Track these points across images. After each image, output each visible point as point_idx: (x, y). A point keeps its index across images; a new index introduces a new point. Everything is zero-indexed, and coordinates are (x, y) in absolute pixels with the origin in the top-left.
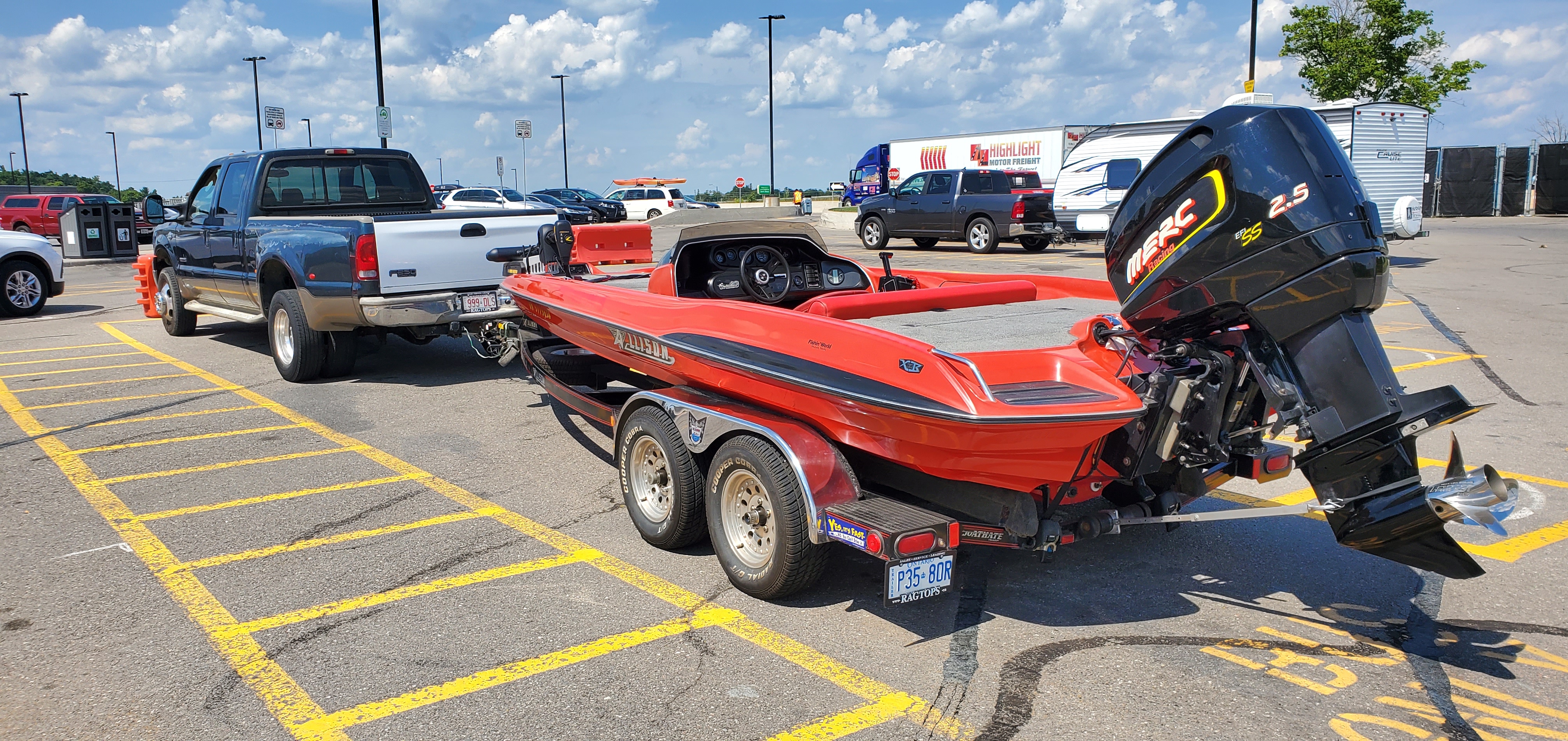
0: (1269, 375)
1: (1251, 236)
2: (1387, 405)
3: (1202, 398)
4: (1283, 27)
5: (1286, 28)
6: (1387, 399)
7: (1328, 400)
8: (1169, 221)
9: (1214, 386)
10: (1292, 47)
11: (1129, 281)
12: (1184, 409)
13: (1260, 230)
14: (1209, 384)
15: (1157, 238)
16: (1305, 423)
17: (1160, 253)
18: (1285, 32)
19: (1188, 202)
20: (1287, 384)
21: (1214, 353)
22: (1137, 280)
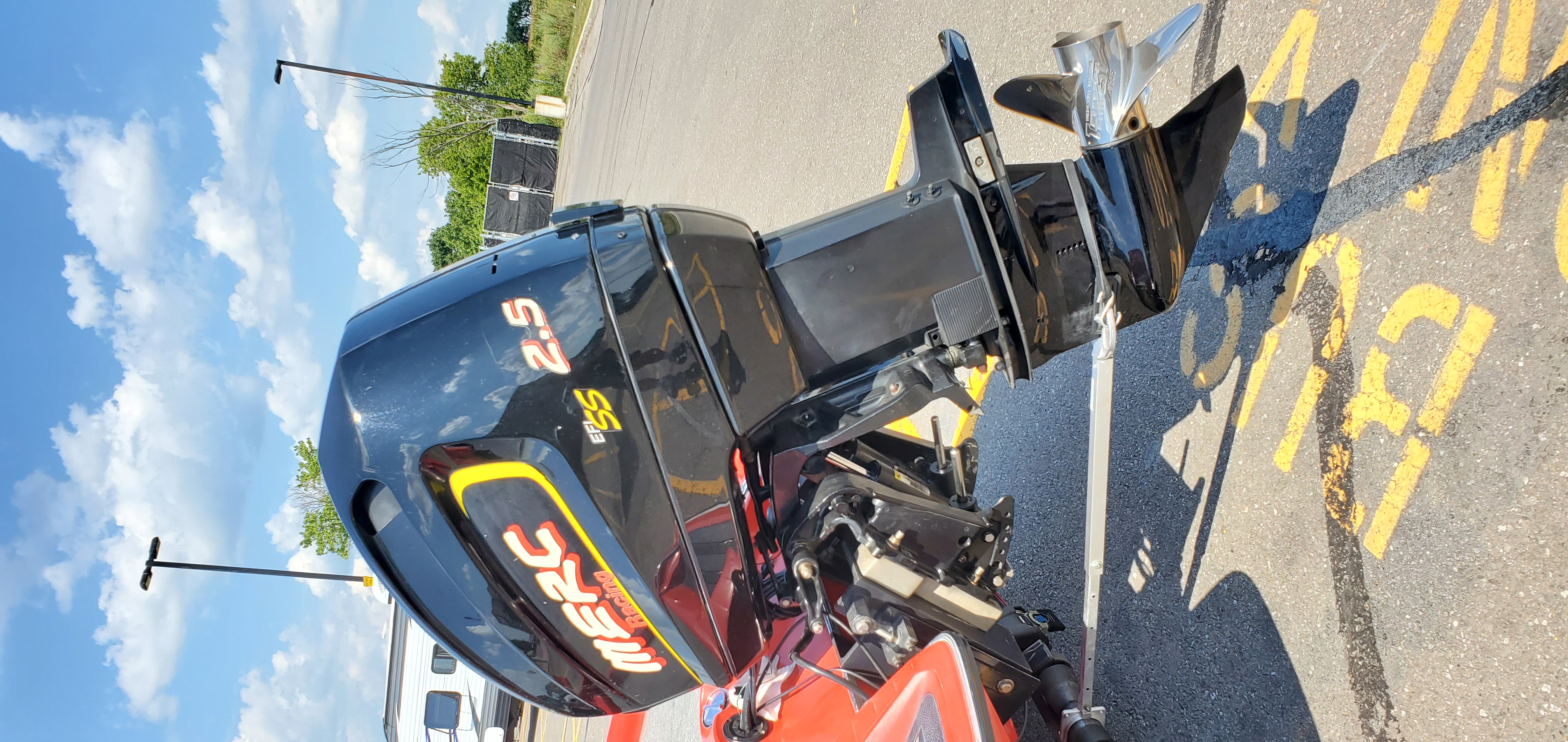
0: (860, 411)
1: (601, 413)
2: (939, 199)
3: (900, 534)
4: (318, 554)
5: (320, 552)
6: (928, 198)
7: (920, 306)
8: (547, 582)
9: (878, 511)
10: (340, 547)
11: (656, 667)
12: (916, 571)
13: (591, 393)
14: (873, 520)
15: (578, 606)
16: (953, 353)
17: (611, 601)
18: (324, 552)
19: (512, 539)
20: (877, 383)
21: (816, 507)
22: (659, 653)
